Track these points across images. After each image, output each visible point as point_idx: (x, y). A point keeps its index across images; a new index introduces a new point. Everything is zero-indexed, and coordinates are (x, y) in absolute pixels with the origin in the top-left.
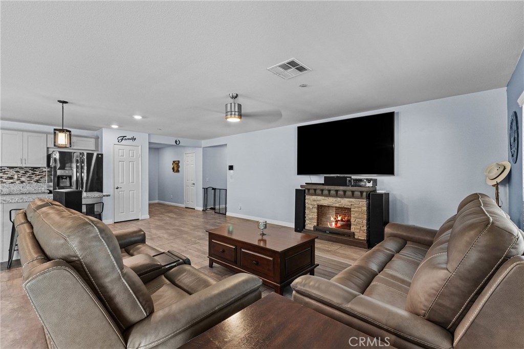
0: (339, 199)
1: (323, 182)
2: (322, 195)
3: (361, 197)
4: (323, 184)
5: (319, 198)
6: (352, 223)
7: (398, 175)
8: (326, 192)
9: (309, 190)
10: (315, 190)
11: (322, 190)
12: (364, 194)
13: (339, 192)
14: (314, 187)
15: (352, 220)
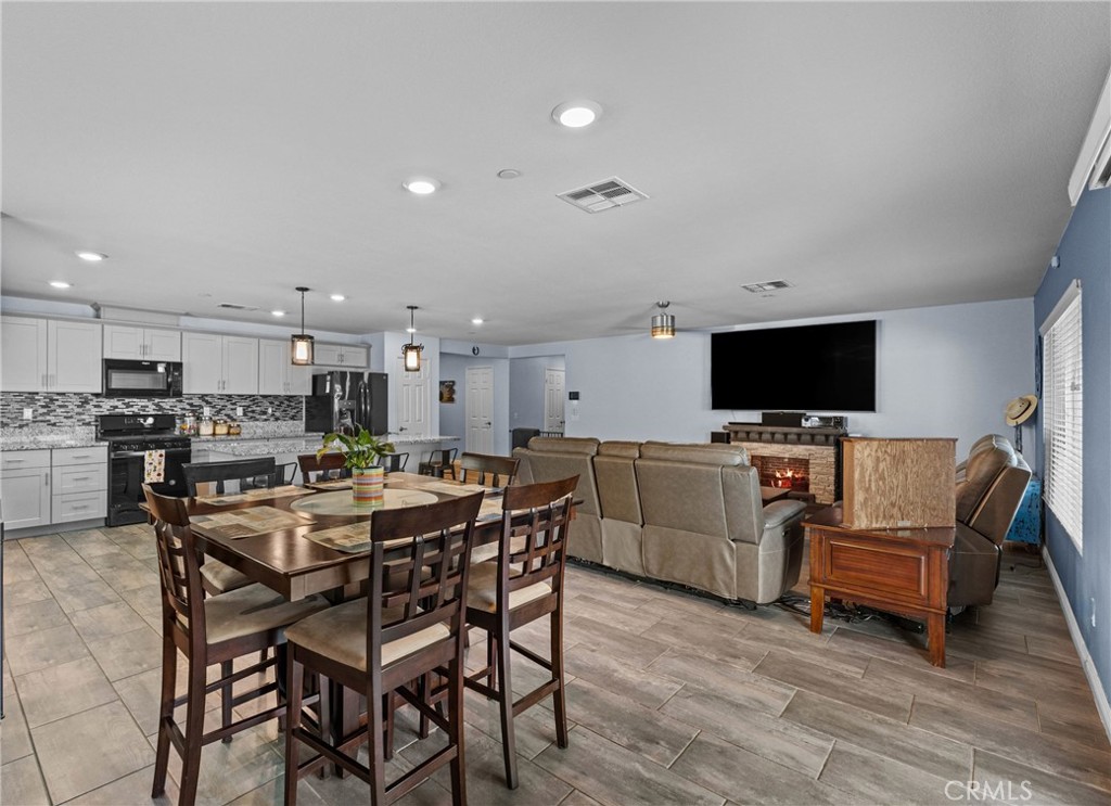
0: (789, 446)
1: (760, 421)
2: (760, 440)
3: (826, 443)
4: (759, 425)
5: (755, 445)
6: (811, 481)
7: (880, 412)
8: (767, 436)
9: (736, 433)
10: (748, 433)
11: (760, 434)
12: (832, 438)
13: (789, 437)
14: (747, 428)
15: (812, 477)
